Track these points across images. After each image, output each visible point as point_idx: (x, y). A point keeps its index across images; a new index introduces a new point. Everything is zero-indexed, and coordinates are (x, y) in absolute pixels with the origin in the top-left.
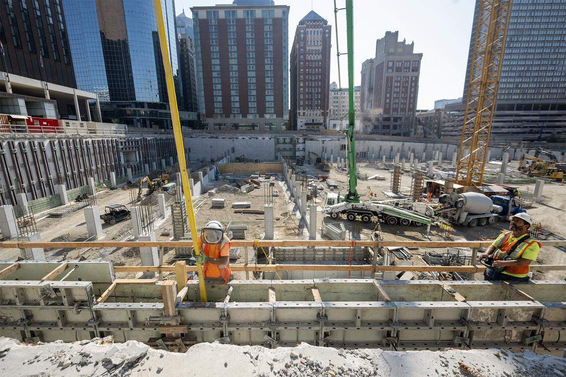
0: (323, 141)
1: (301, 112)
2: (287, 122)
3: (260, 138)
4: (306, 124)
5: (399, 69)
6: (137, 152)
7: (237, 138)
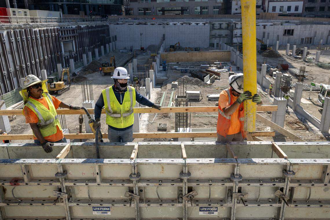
0: (264, 26)
2: (220, 5)
3: (193, 24)
6: (74, 41)
7: (168, 24)
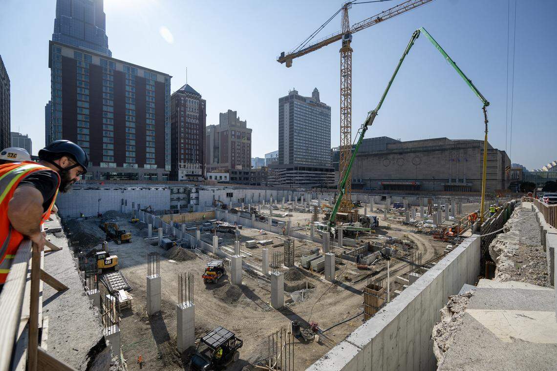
0: (214, 191)
1: (182, 164)
2: (168, 173)
3: (153, 189)
4: (186, 175)
5: (239, 137)
7: (125, 189)
